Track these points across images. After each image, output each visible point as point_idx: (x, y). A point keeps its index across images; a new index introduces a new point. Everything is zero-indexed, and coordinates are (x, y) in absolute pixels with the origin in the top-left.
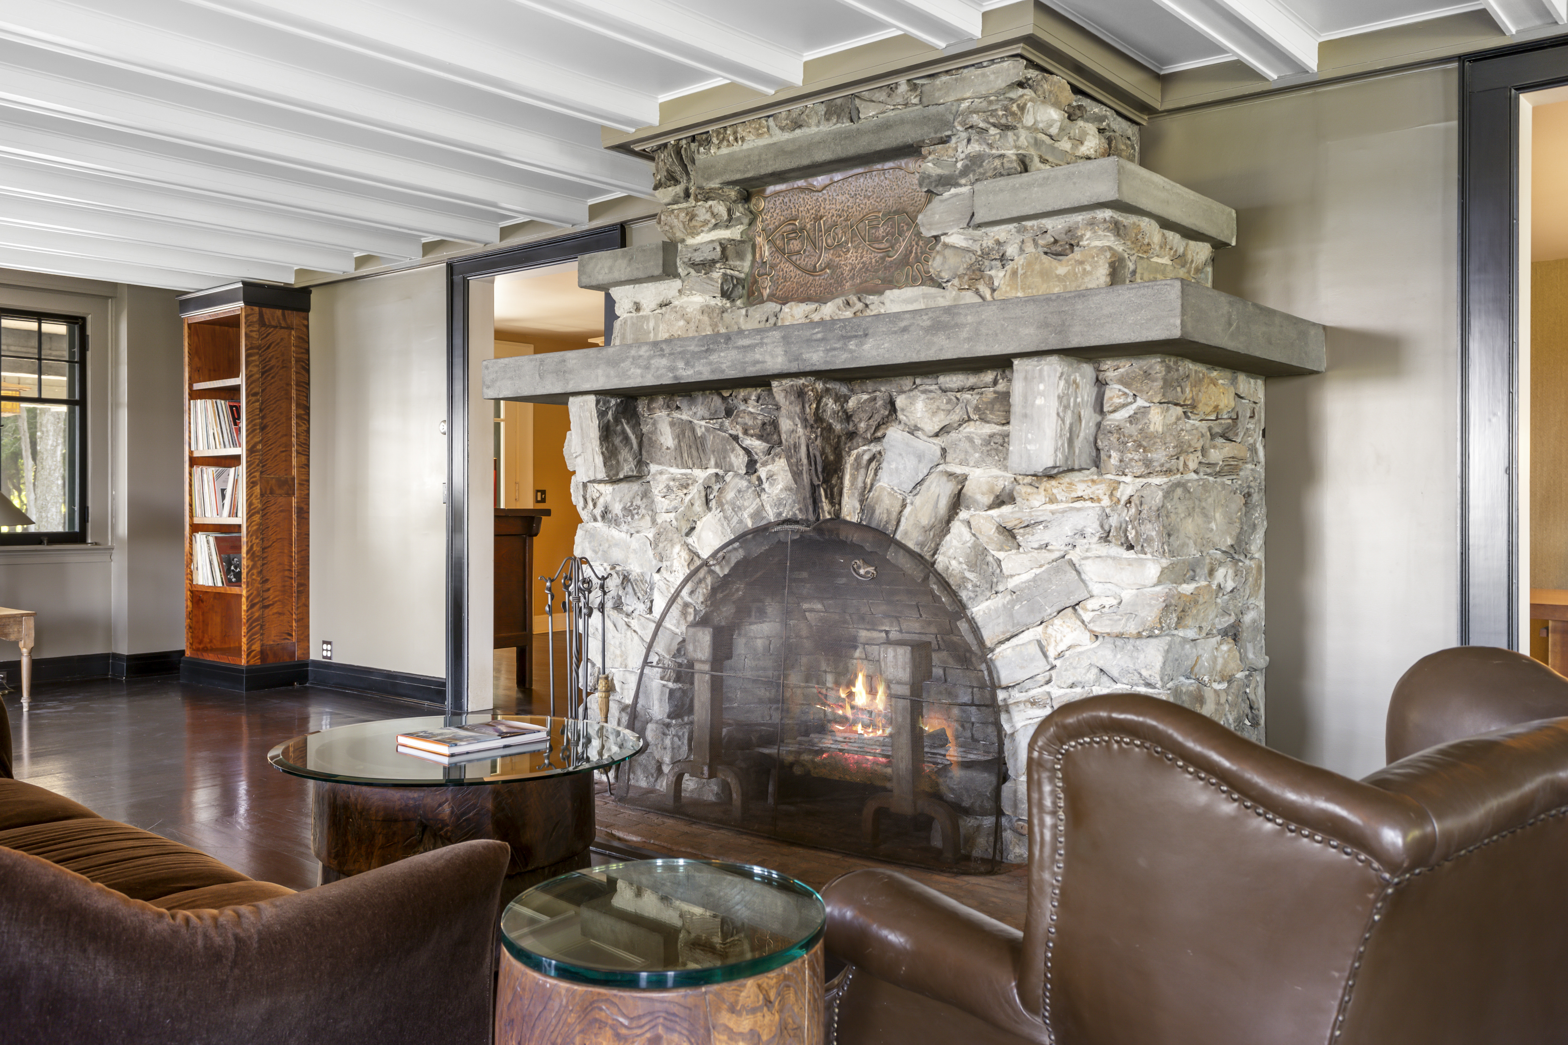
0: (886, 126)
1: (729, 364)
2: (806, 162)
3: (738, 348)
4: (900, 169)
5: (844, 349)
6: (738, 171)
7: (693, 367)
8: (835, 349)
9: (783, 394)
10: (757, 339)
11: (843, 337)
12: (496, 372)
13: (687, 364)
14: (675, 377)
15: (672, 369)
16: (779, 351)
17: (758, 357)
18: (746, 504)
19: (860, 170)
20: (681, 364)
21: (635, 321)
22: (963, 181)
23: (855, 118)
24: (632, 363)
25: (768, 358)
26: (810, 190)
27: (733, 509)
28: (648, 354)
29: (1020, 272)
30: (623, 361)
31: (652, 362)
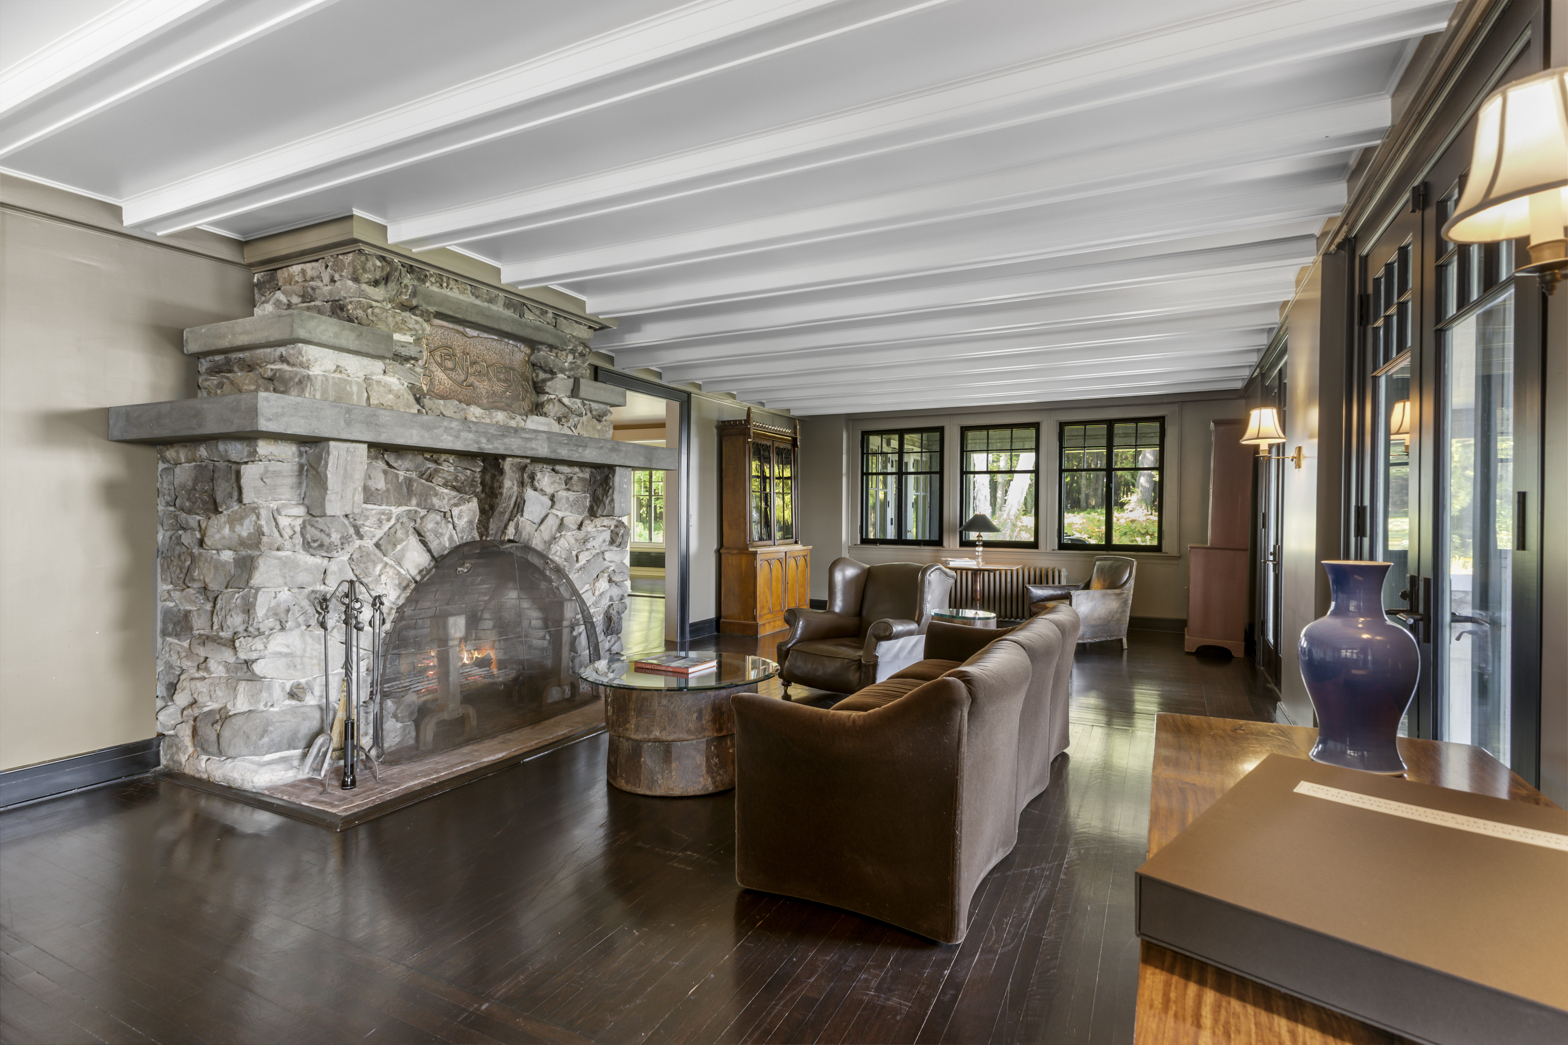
0: (537, 329)
1: (516, 446)
2: (496, 326)
3: (522, 438)
4: (517, 347)
5: (577, 451)
6: (451, 309)
7: (492, 443)
8: (572, 450)
9: (509, 466)
10: (533, 436)
11: (577, 445)
12: (283, 407)
13: (488, 440)
14: (480, 448)
15: (478, 442)
16: (546, 445)
17: (534, 446)
18: (444, 531)
19: (496, 338)
20: (484, 440)
21: (337, 381)
22: (567, 373)
23: (522, 315)
24: (445, 432)
25: (539, 448)
26: (464, 335)
27: (435, 535)
28: (458, 427)
29: (585, 423)
30: (437, 428)
31: (462, 434)
